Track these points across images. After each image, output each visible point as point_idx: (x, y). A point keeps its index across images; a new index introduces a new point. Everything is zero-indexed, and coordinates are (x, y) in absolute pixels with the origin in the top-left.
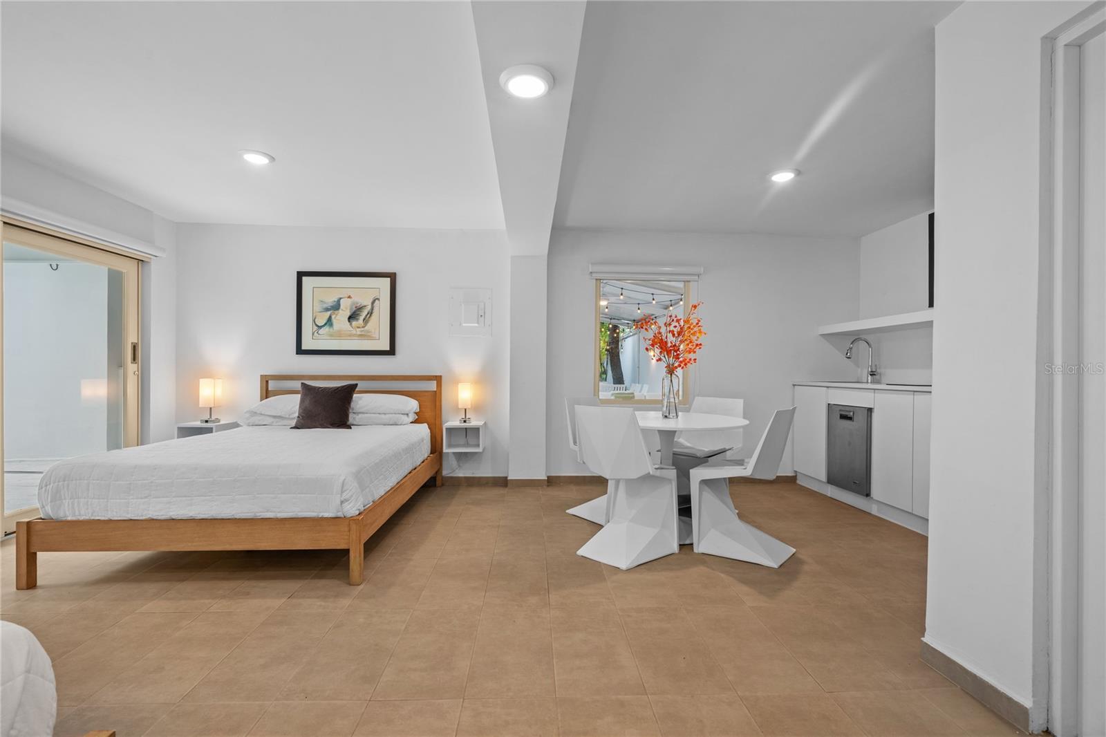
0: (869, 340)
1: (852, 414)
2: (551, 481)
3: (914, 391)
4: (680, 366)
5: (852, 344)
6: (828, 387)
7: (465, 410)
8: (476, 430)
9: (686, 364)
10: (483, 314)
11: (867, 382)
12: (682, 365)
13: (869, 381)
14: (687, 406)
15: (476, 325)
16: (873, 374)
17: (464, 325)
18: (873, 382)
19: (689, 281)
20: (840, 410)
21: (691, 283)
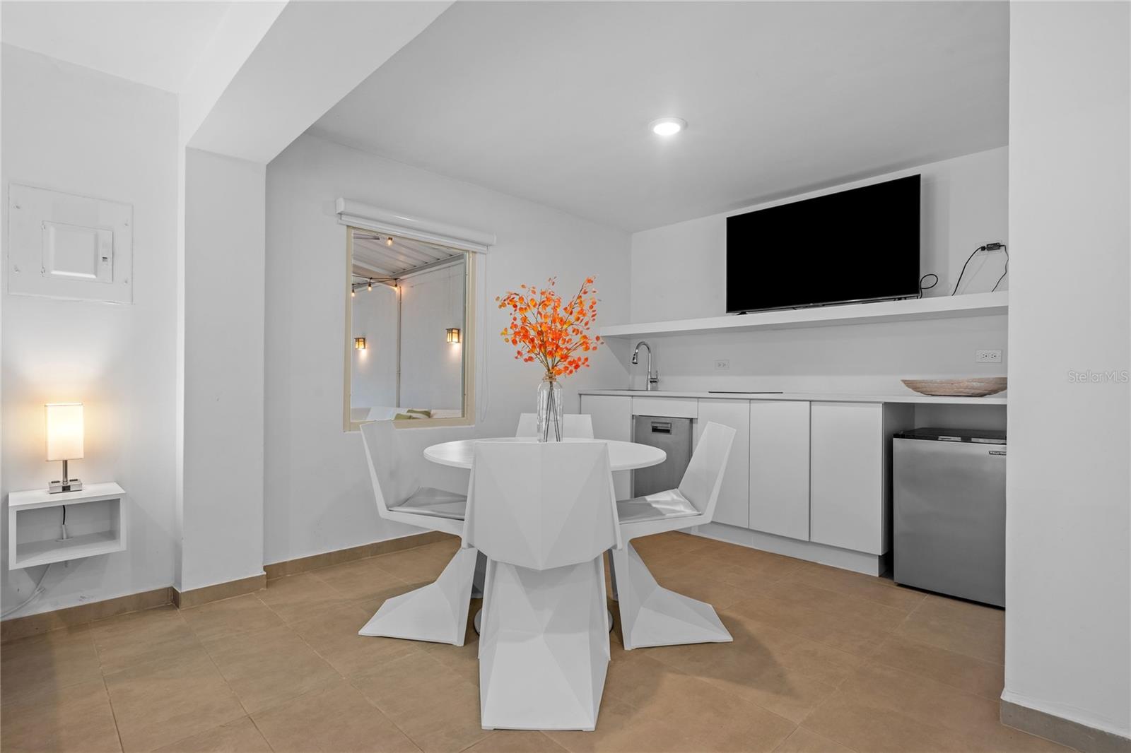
0: (650, 346)
1: (669, 425)
2: (275, 574)
3: (751, 399)
4: (566, 368)
5: (637, 348)
6: (632, 396)
7: (65, 463)
8: (111, 506)
9: (577, 367)
10: (109, 256)
11: (647, 390)
12: (570, 368)
13: (649, 389)
14: (473, 426)
15: (94, 277)
16: (653, 381)
17: (54, 272)
18: (652, 390)
19: (475, 253)
20: (652, 422)
21: (478, 256)
